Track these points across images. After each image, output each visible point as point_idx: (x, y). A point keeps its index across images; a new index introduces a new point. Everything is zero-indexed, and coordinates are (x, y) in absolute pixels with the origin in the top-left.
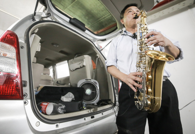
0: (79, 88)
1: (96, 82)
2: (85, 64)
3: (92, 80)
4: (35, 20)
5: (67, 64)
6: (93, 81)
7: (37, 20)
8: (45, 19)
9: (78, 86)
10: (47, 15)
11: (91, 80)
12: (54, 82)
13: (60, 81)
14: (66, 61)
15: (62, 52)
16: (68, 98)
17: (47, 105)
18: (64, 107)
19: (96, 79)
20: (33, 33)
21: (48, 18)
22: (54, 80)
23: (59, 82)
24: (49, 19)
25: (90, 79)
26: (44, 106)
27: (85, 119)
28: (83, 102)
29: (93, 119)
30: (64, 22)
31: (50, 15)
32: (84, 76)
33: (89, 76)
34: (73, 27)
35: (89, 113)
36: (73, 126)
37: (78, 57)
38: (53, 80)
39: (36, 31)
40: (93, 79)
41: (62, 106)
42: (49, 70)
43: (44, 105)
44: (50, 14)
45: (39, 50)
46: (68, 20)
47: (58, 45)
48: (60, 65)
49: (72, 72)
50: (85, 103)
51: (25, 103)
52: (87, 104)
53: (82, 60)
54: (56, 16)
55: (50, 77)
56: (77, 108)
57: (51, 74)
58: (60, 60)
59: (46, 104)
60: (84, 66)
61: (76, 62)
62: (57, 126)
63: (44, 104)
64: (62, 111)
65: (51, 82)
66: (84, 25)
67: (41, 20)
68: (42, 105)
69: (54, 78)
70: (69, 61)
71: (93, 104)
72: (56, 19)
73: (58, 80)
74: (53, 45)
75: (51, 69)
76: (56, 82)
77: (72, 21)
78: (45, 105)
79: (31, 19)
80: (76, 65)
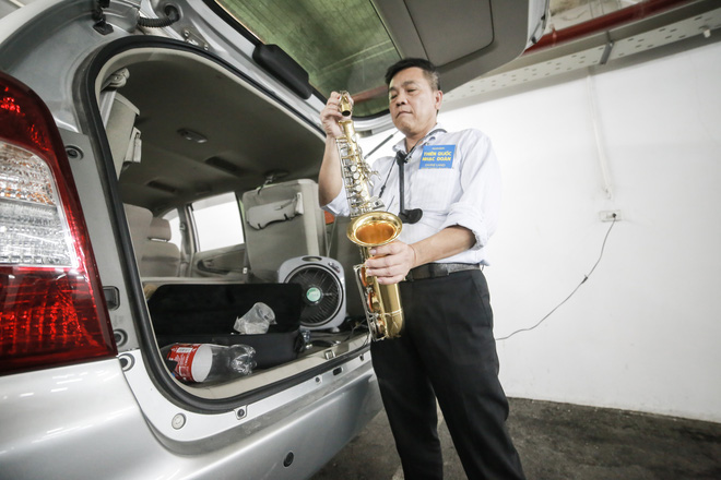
0: (284, 284)
1: (337, 264)
2: (300, 209)
3: (323, 258)
4: (110, 30)
5: (235, 203)
6: (327, 262)
7: (120, 30)
8: (156, 32)
9: (281, 279)
10: (162, 16)
11: (320, 259)
12: (188, 264)
13: (210, 261)
14: (232, 195)
15: (216, 162)
16: (257, 321)
17: (192, 354)
18: (250, 352)
19: (334, 256)
20: (107, 89)
21: (168, 28)
22: (186, 256)
23: (206, 264)
24: (171, 33)
25: (318, 255)
26: (182, 359)
27: (318, 380)
28: (302, 327)
29: (340, 376)
30: (231, 55)
31: (178, 17)
32: (299, 246)
33: (314, 249)
34: (264, 78)
35: (326, 361)
36: (286, 407)
37: (274, 182)
38: (183, 259)
39: (122, 81)
40: (325, 255)
41: (244, 352)
42: (166, 224)
43: (180, 354)
44: (176, 10)
45: (138, 159)
46: (249, 48)
47: (204, 137)
48: (207, 206)
49: (256, 233)
50: (305, 329)
51: (123, 363)
52: (312, 331)
53: (292, 196)
54: (201, 27)
55: (174, 246)
56: (288, 350)
57: (176, 238)
58: (209, 189)
59: (189, 350)
60: (298, 215)
61: (269, 199)
62: (241, 414)
63: (179, 350)
64: (247, 366)
65: (177, 263)
66: (305, 76)
67: (139, 33)
68: (175, 354)
69: (188, 252)
70: (245, 194)
71: (328, 331)
72: (200, 38)
73: (201, 257)
74: (183, 135)
75: (173, 220)
76: (196, 263)
77: (264, 55)
78: (185, 355)
79: (87, 18)
80: (270, 211)
